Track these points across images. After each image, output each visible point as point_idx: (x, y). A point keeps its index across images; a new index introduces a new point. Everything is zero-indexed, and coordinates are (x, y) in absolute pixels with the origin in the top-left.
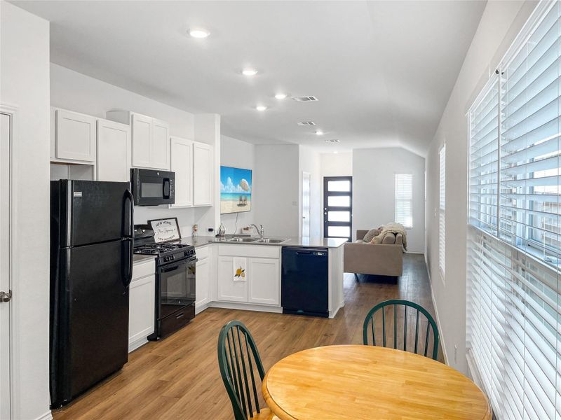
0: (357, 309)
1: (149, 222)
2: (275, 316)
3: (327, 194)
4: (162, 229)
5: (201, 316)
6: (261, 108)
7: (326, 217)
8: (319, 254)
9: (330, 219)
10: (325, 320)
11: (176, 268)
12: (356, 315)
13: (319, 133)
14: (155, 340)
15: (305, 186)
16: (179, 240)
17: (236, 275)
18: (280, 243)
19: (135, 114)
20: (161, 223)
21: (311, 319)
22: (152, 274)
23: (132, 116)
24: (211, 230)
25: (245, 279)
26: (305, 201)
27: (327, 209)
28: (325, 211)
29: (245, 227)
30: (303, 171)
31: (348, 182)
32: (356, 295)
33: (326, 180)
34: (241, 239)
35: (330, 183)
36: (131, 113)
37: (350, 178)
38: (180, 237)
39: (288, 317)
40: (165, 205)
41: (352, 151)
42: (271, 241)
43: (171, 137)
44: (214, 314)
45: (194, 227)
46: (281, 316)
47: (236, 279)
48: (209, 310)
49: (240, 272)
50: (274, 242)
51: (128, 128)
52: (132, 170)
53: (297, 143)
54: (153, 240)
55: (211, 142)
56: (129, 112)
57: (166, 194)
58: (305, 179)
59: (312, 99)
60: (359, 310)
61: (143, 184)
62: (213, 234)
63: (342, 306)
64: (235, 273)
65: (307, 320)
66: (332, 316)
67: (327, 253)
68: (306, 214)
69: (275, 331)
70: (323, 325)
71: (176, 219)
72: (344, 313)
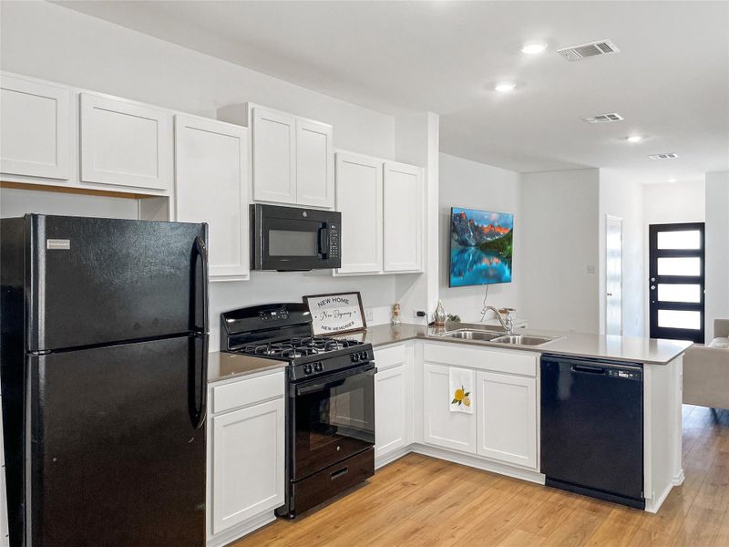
0: (714, 493)
1: (305, 298)
2: (529, 489)
3: (655, 253)
4: (330, 311)
5: (385, 472)
6: (505, 88)
7: (653, 294)
8: (621, 374)
9: (662, 297)
10: (638, 517)
11: (340, 382)
12: (710, 511)
13: (635, 139)
14: (286, 517)
15: (612, 241)
16: (362, 330)
17: (455, 401)
18: (540, 347)
19: (256, 106)
20: (328, 301)
21: (605, 508)
22: (280, 397)
23: (253, 110)
24: (421, 314)
25: (471, 409)
26: (613, 266)
27: (656, 279)
28: (651, 284)
29: (502, 308)
30: (607, 214)
31: (697, 233)
32: (711, 456)
33: (654, 230)
34: (469, 334)
35: (661, 236)
36: (251, 106)
37: (700, 226)
38: (365, 324)
39: (555, 496)
40: (327, 270)
41: (703, 177)
42: (525, 341)
43: (338, 151)
44: (415, 468)
45: (394, 309)
46: (539, 493)
47: (455, 407)
48: (412, 457)
49: (461, 397)
50: (530, 342)
51: (243, 132)
52: (252, 208)
53: (595, 166)
54: (310, 331)
55: (421, 162)
56: (246, 104)
57: (324, 251)
58: (613, 228)
59: (605, 47)
60: (717, 498)
61: (271, 232)
62: (424, 322)
63: (678, 482)
64: (453, 397)
65: (595, 511)
66: (653, 507)
67: (641, 374)
68: (614, 289)
69: (520, 531)
70: (631, 529)
71: (358, 293)
72: (682, 500)
